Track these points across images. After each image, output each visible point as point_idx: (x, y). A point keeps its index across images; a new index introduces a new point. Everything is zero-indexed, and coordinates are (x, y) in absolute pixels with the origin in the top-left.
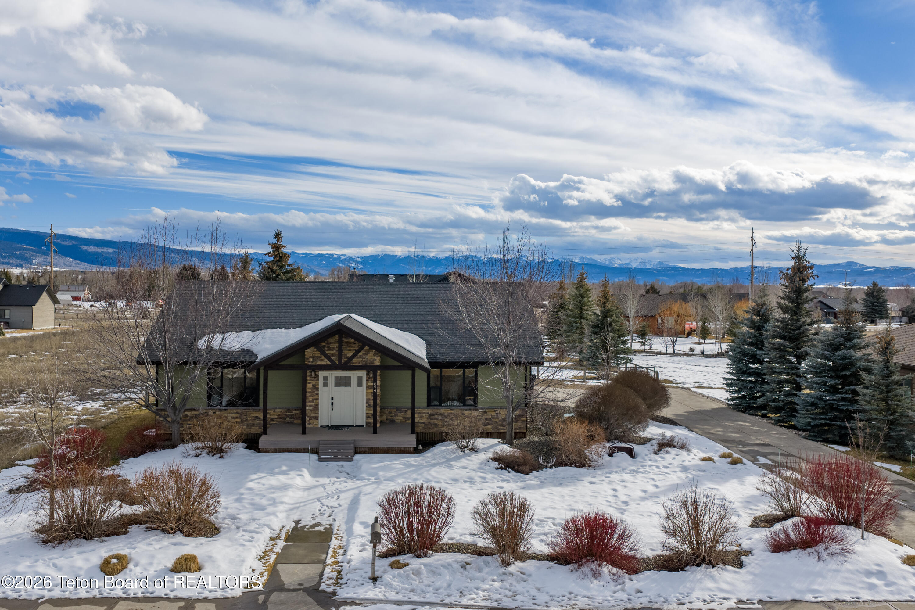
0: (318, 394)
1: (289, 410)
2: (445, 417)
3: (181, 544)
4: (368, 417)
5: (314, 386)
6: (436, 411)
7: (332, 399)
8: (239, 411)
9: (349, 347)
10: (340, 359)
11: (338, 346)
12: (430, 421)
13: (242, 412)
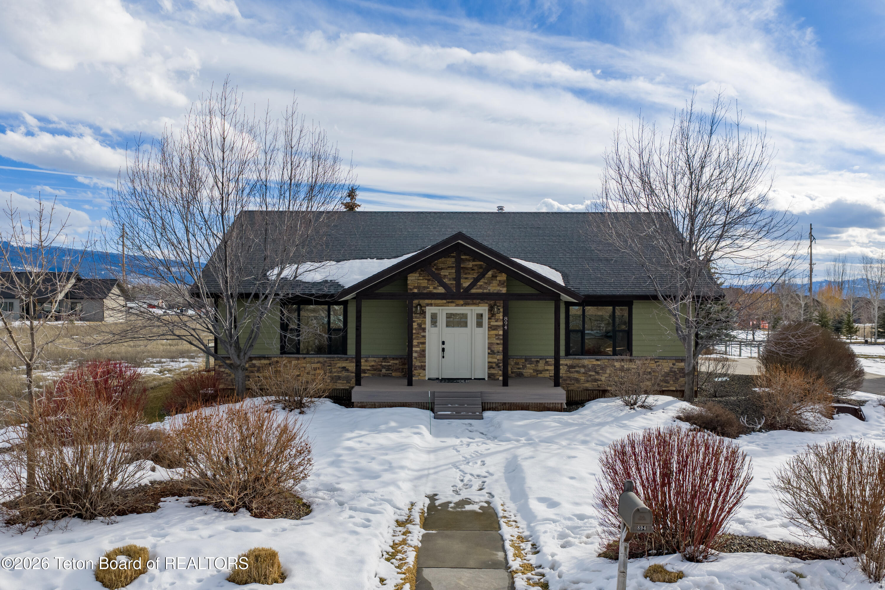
0: (424, 337)
1: (385, 359)
2: (590, 371)
4: (490, 368)
5: (420, 325)
6: (576, 362)
7: (443, 343)
8: (321, 360)
9: (466, 274)
10: (458, 285)
11: (454, 271)
12: (569, 375)
13: (325, 362)
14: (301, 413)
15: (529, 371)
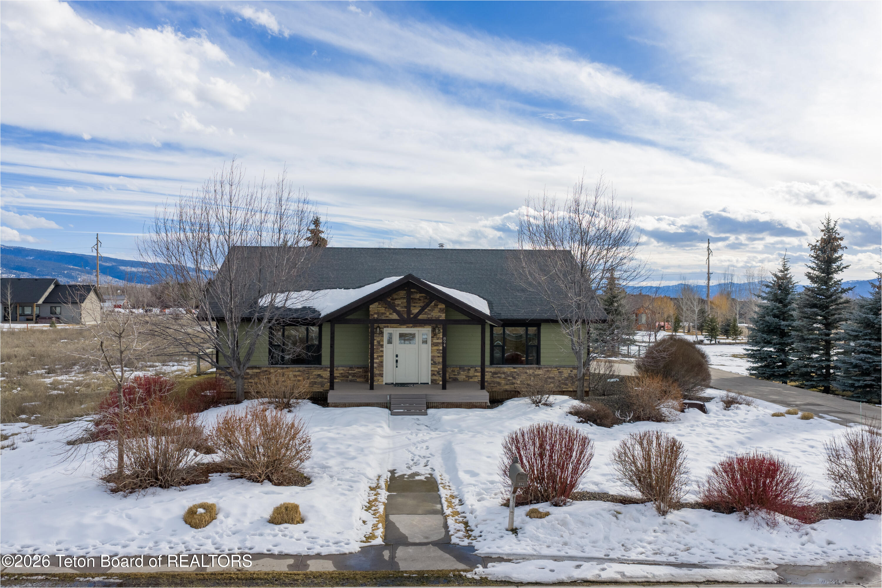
0: (382, 351)
1: (351, 368)
2: (508, 376)
3: (273, 493)
4: (433, 375)
5: (379, 342)
6: (498, 369)
7: (397, 356)
8: (301, 369)
9: (414, 303)
10: (409, 312)
11: (405, 301)
12: (493, 379)
13: (304, 370)
14: (290, 411)
15: (462, 376)
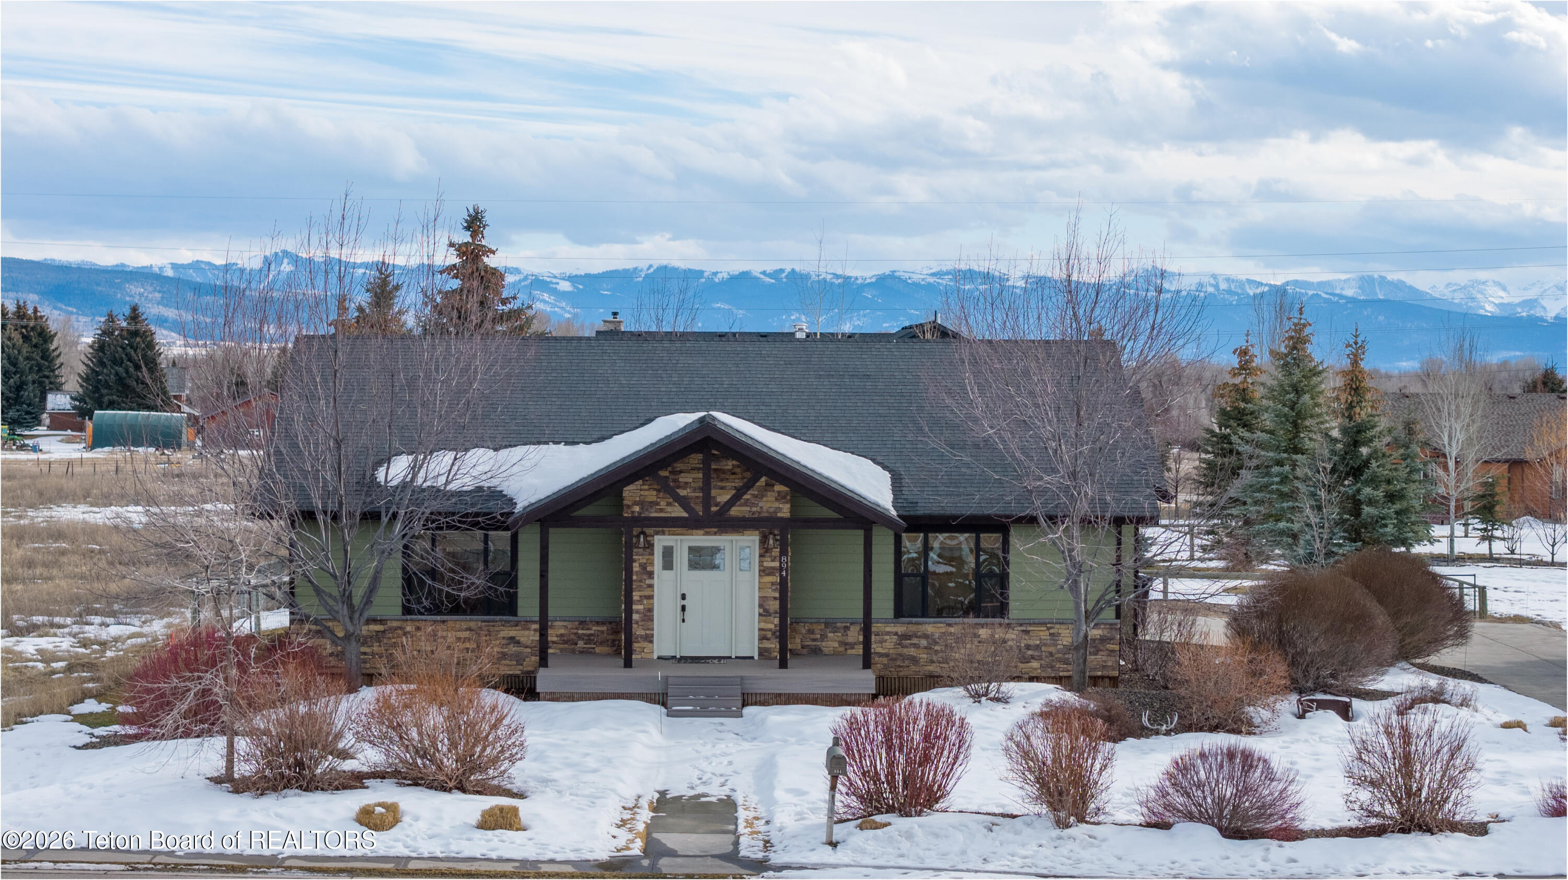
0: (651, 586)
1: (583, 623)
2: (936, 643)
4: (762, 638)
5: (643, 567)
6: (913, 628)
7: (683, 597)
8: (472, 624)
9: (722, 480)
10: (707, 500)
11: (701, 475)
12: (900, 650)
13: (480, 628)
15: (831, 643)
